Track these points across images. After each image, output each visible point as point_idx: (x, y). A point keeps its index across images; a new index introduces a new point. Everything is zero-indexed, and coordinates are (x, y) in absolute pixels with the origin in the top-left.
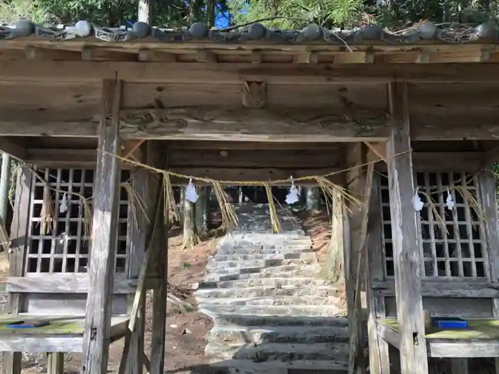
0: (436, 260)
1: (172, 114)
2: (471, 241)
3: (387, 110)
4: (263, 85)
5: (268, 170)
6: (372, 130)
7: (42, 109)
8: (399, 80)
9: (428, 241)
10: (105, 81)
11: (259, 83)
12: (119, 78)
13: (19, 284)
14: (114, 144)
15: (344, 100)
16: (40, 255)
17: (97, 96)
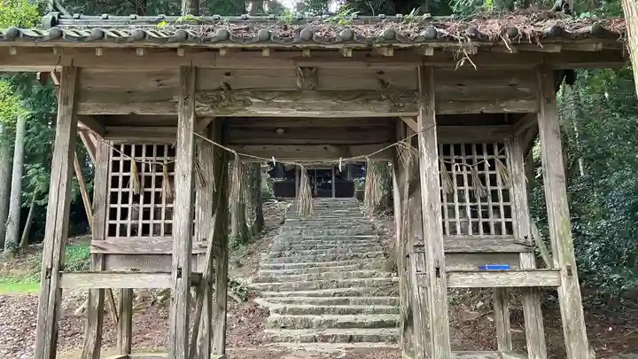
0: (471, 220)
1: (238, 95)
2: (501, 204)
3: (417, 90)
4: (314, 69)
5: (321, 147)
6: (404, 107)
7: (129, 92)
8: (426, 64)
9: (464, 204)
10: (182, 68)
11: (311, 68)
12: (194, 66)
13: (102, 246)
14: (191, 120)
15: (382, 82)
16: (118, 222)
17: (176, 80)
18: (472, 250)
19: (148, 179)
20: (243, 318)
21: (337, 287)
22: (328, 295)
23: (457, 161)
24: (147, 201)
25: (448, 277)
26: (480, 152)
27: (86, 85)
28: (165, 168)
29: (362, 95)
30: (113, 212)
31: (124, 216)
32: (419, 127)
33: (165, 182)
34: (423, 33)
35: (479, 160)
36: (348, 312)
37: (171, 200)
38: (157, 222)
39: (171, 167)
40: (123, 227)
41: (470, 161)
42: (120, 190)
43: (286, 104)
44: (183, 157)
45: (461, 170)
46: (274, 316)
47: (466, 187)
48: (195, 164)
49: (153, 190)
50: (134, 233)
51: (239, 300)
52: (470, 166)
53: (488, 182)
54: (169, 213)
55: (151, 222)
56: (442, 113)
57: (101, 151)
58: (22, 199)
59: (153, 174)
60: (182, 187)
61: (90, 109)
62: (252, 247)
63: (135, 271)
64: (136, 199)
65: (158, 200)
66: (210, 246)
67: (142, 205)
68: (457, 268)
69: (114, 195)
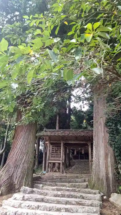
1: (68, 140)
6: (87, 142)
14: (63, 143)
19: (56, 150)
31: (53, 155)
50: (56, 157)
57: (51, 146)
61: (52, 142)
66: (64, 159)
67: (56, 154)
69: (52, 152)
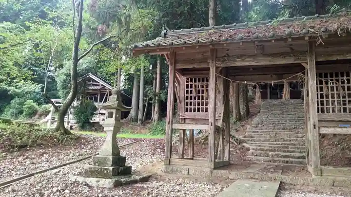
1: (232, 58)
3: (307, 52)
5: (270, 76)
6: (301, 59)
7: (193, 60)
9: (334, 100)
11: (261, 45)
13: (183, 116)
14: (215, 69)
15: (291, 48)
16: (189, 107)
17: (209, 54)
18: (337, 119)
19: (199, 91)
20: (238, 151)
21: (284, 141)
22: (279, 144)
23: (331, 80)
24: (199, 99)
25: (319, 129)
26: (342, 76)
27: (178, 58)
28: (205, 87)
29: (283, 55)
30: (187, 103)
31: (191, 105)
32: (308, 67)
33: (205, 92)
34: (304, 31)
35: (341, 80)
36: (288, 151)
37: (207, 99)
38: (203, 107)
39: (207, 86)
40: (191, 109)
41: (337, 80)
42: (189, 95)
43: (251, 61)
44: (212, 82)
45: (333, 84)
46: (251, 151)
47: (335, 92)
48: (216, 84)
49: (201, 95)
50: (194, 111)
51: (236, 144)
52: (337, 82)
53: (346, 90)
54: (207, 104)
55: (200, 107)
56: (319, 60)
57: (183, 79)
58: (144, 100)
59: (201, 89)
60: (212, 94)
61: (179, 66)
62: (243, 123)
63: (196, 124)
64: (195, 98)
65: (203, 99)
66: (222, 116)
67: (197, 101)
68: (323, 125)
69: (187, 97)
